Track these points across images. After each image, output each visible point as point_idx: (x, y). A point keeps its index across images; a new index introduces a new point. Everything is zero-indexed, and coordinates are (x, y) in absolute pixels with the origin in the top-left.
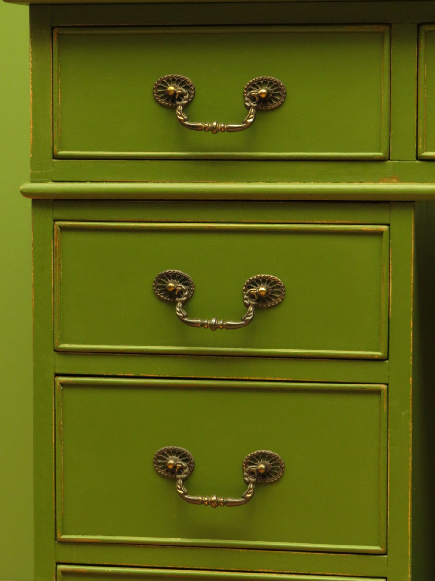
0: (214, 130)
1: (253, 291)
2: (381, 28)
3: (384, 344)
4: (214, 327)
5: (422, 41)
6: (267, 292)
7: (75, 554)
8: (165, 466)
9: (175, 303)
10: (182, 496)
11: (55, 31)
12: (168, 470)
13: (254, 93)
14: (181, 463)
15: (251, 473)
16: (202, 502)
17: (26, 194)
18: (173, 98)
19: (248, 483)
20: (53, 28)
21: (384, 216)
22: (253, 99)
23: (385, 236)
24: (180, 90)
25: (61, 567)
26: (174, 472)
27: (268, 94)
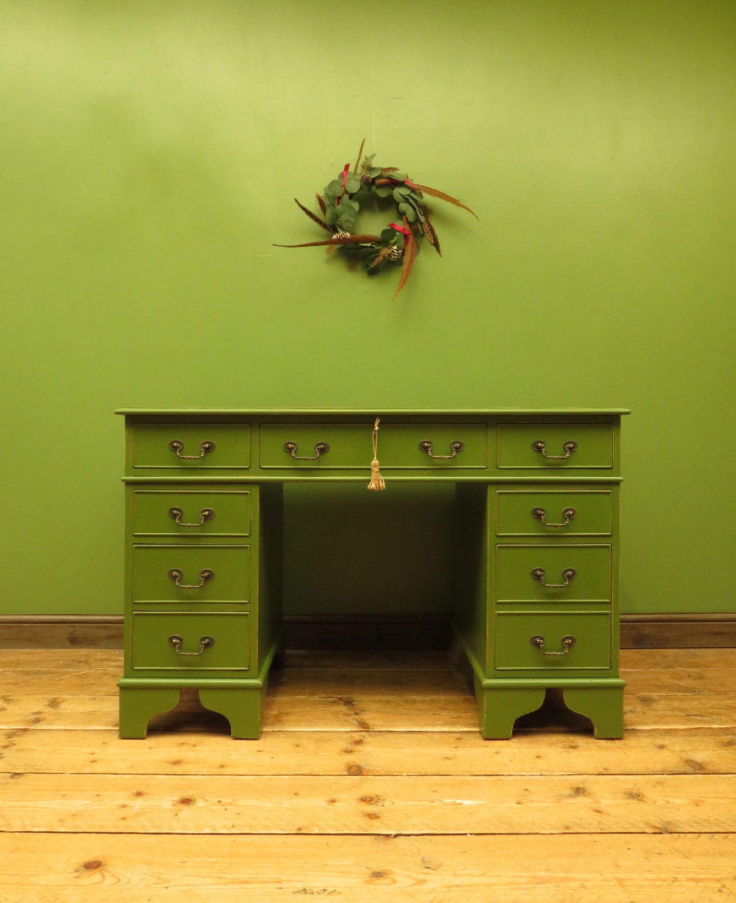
0: (190, 459)
1: (203, 514)
2: (247, 425)
3: (249, 531)
4: (189, 526)
5: (261, 431)
6: (208, 514)
7: (140, 608)
8: (172, 575)
9: (176, 519)
10: (178, 586)
11: (134, 424)
12: (173, 577)
13: (204, 446)
14: (178, 574)
15: (203, 577)
16: (185, 587)
17: (123, 480)
18: (176, 448)
19: (201, 580)
20: (133, 423)
21: (249, 488)
22: (203, 448)
23: (249, 494)
24: (178, 445)
25: (134, 612)
26: (175, 577)
27: (209, 446)
